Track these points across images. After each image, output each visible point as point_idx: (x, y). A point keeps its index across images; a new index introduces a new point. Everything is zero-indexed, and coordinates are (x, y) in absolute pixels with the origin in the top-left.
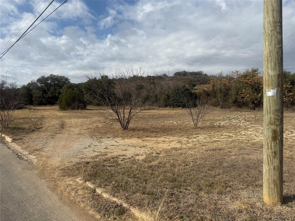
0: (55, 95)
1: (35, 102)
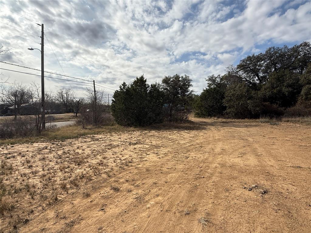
0: (280, 91)
1: (228, 110)
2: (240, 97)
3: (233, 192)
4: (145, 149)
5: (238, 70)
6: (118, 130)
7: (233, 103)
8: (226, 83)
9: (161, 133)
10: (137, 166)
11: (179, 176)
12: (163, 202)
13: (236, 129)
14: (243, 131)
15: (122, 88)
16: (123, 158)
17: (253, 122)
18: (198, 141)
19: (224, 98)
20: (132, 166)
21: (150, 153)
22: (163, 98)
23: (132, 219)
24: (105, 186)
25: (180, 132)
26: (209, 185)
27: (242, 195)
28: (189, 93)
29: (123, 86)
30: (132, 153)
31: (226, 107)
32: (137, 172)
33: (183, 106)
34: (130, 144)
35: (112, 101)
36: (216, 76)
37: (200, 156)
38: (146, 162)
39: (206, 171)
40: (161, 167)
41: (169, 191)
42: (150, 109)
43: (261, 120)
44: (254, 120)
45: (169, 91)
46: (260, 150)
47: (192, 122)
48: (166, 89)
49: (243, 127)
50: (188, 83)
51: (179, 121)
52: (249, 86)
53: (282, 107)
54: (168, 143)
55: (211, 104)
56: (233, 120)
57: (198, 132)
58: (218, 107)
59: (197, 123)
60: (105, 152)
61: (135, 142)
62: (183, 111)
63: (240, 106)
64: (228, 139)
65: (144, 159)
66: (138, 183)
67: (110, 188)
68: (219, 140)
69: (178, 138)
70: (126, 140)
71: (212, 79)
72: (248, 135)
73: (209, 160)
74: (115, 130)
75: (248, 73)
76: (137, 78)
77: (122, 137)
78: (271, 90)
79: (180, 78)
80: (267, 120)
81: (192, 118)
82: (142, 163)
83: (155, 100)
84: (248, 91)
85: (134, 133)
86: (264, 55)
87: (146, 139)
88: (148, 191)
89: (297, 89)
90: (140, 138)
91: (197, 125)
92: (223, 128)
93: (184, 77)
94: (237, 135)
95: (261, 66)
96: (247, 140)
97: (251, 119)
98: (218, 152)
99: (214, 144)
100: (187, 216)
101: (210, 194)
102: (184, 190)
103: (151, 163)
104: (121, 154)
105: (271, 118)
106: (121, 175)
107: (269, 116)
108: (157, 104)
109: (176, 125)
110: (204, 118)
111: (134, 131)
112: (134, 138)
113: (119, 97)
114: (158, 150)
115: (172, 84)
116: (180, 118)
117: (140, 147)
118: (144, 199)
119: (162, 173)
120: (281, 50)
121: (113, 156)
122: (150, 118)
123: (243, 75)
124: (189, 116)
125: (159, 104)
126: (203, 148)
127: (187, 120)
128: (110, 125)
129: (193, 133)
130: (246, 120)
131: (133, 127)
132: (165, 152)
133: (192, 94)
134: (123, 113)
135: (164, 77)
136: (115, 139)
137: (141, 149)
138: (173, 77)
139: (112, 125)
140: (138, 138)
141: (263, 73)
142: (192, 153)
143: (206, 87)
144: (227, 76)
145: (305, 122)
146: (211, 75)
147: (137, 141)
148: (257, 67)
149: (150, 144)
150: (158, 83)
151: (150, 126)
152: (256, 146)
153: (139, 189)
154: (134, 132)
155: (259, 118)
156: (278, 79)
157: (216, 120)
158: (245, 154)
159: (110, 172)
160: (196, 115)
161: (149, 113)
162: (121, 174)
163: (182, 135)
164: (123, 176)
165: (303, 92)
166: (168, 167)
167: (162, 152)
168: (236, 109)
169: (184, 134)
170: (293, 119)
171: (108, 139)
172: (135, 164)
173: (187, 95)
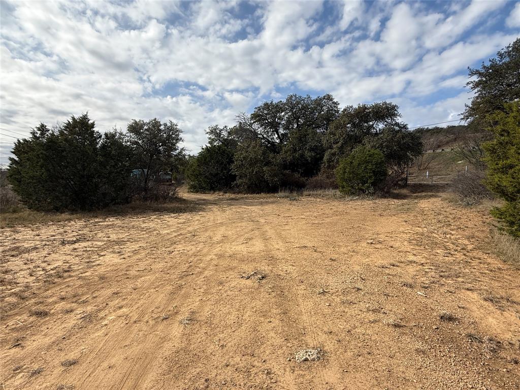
2: (253, 163)
3: (227, 285)
4: (96, 248)
5: (252, 122)
6: (31, 221)
7: (245, 171)
8: (237, 139)
9: (127, 220)
10: (80, 275)
11: (157, 278)
12: (130, 313)
13: (247, 209)
14: (255, 210)
15: (38, 135)
16: (49, 268)
17: (270, 198)
18: (190, 229)
19: (233, 162)
20: (70, 276)
21: (107, 253)
22: (129, 158)
23: (77, 344)
24: (17, 314)
25: (162, 217)
26: (198, 282)
27: (238, 286)
28: (177, 151)
29: (39, 132)
30: (69, 256)
31: (235, 176)
32: (82, 283)
33: (169, 174)
34: (63, 243)
35: (10, 162)
36: (222, 128)
37: (191, 249)
38: (99, 267)
39: (197, 265)
40: (127, 271)
41: (139, 299)
42: (104, 178)
43: (281, 194)
44: (272, 194)
45: (142, 147)
46: (270, 233)
47: (184, 200)
48: (136, 143)
49: (257, 205)
50: (176, 135)
51: (161, 200)
52: (266, 146)
53: (304, 177)
54: (140, 235)
55: (214, 171)
56: (246, 195)
57: (192, 215)
58: (224, 176)
59: (191, 202)
60: (6, 262)
61: (75, 239)
62: (167, 182)
63: (254, 175)
64: (234, 223)
65: (94, 264)
66: (84, 298)
67: (29, 315)
68: (222, 224)
69: (159, 226)
70: (53, 237)
71: (215, 132)
72: (261, 215)
73: (203, 251)
74: (25, 222)
75: (265, 128)
76: (73, 118)
77: (43, 232)
78: (292, 153)
79: (161, 125)
80: (287, 194)
81: (184, 193)
82: (92, 269)
83: (115, 162)
84: (264, 153)
85: (70, 224)
86: (285, 104)
87: (97, 232)
88: (105, 305)
89: (320, 154)
90: (86, 231)
91: (192, 205)
92: (229, 208)
93: (169, 124)
94: (247, 216)
95: (281, 118)
96: (258, 221)
97: (268, 193)
98: (217, 240)
99: (214, 231)
100: (164, 321)
101: (199, 292)
102: (162, 293)
103: (108, 268)
104: (45, 262)
105: (291, 191)
106: (49, 293)
107: (289, 188)
108: (118, 170)
109: (156, 205)
110: (204, 193)
111: (69, 220)
112: (70, 231)
113: (29, 153)
114: (121, 247)
115: (147, 134)
116: (164, 193)
117: (86, 246)
118: (97, 316)
119: (128, 278)
120: (304, 100)
121: (25, 267)
122: (104, 194)
123: (259, 130)
124: (179, 191)
125: (123, 170)
126: (197, 237)
127: (176, 198)
128: (9, 212)
129: (184, 217)
130: (263, 195)
131: (67, 213)
132: (133, 249)
133: (183, 153)
134: (43, 187)
135: (131, 122)
136: (25, 237)
137: (88, 249)
138: (149, 123)
139: (14, 211)
140: (80, 232)
141: (284, 129)
142: (180, 246)
143: (206, 144)
144: (237, 129)
145: (326, 195)
146: (214, 124)
147: (77, 237)
148: (277, 119)
149: (106, 239)
150: (118, 131)
151: (104, 210)
152: (267, 228)
153: (88, 306)
154: (70, 222)
155: (277, 192)
156: (300, 139)
157: (221, 197)
158: (251, 239)
159: (24, 291)
160: (191, 188)
161: (101, 186)
162: (50, 291)
163: (166, 221)
164: (54, 294)
165: (326, 158)
166: (140, 269)
167: (129, 250)
168: (250, 180)
169: (169, 219)
170: (315, 193)
171: (9, 238)
172: (77, 273)
173: (175, 156)
